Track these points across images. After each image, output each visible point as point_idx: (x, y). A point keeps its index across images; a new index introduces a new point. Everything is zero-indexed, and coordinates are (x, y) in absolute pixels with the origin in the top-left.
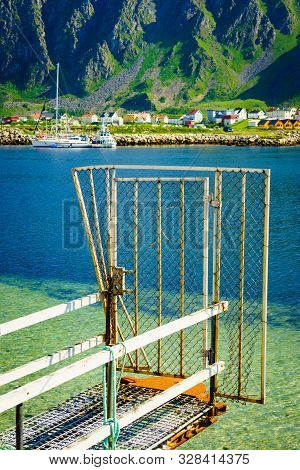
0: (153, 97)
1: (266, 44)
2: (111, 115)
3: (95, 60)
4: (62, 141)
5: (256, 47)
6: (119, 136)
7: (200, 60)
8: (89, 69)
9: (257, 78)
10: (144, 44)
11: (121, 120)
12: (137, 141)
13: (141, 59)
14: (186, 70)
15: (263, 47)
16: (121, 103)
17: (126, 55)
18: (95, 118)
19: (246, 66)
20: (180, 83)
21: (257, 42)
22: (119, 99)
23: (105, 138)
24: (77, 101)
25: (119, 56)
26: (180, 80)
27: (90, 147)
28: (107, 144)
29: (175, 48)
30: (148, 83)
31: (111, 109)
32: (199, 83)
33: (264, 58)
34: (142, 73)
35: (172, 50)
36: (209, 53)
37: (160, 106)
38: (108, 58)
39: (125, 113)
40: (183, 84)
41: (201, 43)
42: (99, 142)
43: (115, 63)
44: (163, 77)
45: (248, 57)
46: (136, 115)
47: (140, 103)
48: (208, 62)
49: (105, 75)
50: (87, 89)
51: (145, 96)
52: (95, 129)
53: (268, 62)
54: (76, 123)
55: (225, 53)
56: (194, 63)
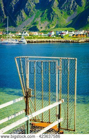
0: (39, 27)
1: (74, 10)
2: (25, 33)
3: (20, 15)
4: (9, 41)
5: (71, 11)
6: (28, 40)
7: (54, 15)
8: (18, 18)
9: (72, 21)
10: (35, 10)
11: (28, 35)
12: (33, 41)
13: (35, 15)
14: (49, 18)
15: (74, 11)
16: (28, 29)
17: (30, 13)
18: (20, 34)
19: (68, 17)
20: (47, 22)
21: (72, 9)
22: (27, 28)
23: (23, 40)
24: (14, 28)
25: (27, 14)
26: (47, 21)
27: (18, 43)
28: (24, 42)
29: (45, 11)
30: (37, 22)
31: (25, 31)
32: (53, 22)
33: (74, 14)
34: (35, 19)
35: (44, 12)
36: (56, 13)
37: (41, 30)
38: (24, 14)
39: (30, 32)
40: (48, 23)
41: (54, 9)
42: (21, 42)
43: (26, 16)
44: (42, 20)
45: (69, 14)
46: (33, 33)
47: (34, 29)
48: (56, 16)
49: (23, 20)
50: (17, 24)
51: (36, 27)
52: (20, 38)
53: (75, 16)
54: (14, 36)
55: (62, 13)
56: (52, 16)
